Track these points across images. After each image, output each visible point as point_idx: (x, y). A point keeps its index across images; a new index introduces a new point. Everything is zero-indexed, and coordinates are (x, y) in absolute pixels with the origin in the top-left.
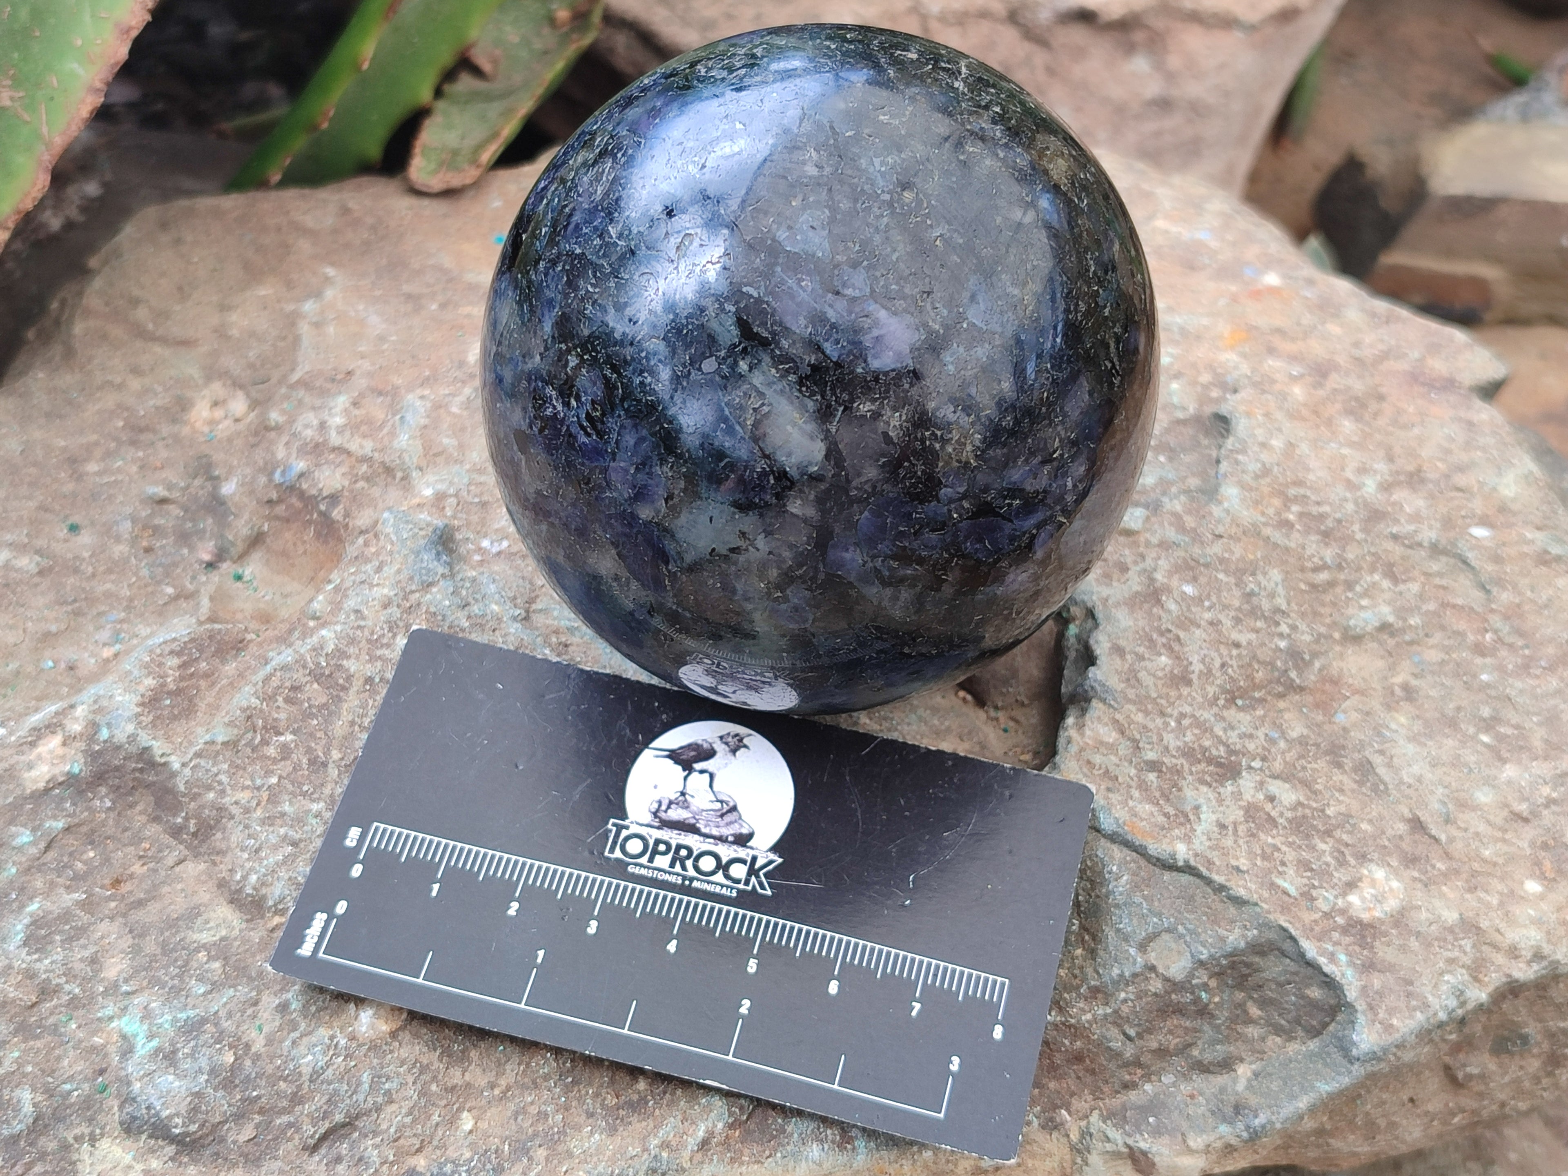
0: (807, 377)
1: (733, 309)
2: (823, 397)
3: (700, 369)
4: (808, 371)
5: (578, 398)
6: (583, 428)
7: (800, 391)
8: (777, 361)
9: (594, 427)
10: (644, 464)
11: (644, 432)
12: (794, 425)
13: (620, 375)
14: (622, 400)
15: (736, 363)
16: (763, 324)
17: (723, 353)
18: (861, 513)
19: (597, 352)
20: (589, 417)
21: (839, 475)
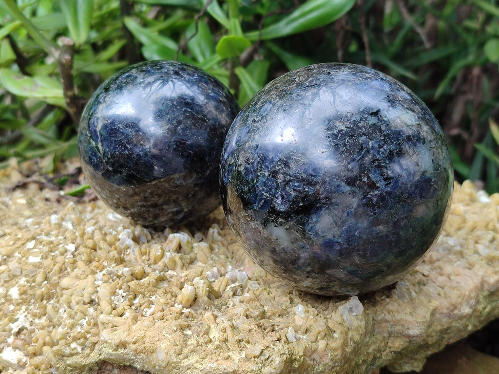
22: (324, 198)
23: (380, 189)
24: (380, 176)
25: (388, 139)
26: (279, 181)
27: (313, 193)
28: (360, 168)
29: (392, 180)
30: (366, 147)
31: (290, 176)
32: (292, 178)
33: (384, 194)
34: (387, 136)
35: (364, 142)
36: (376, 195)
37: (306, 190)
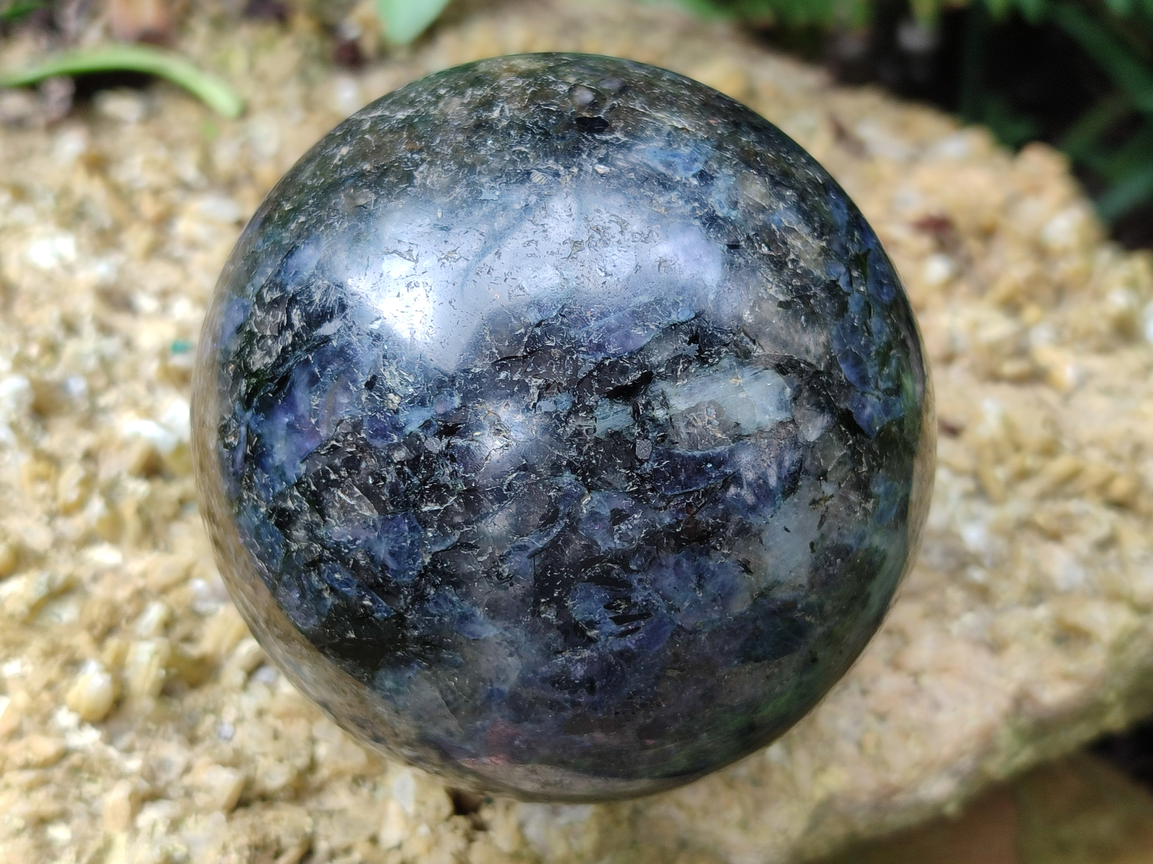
0: (700, 351)
1: (596, 396)
2: (726, 345)
3: (642, 462)
4: (694, 347)
5: (591, 624)
6: (623, 634)
7: (711, 365)
8: (672, 376)
9: (635, 618)
10: (700, 577)
11: (672, 559)
12: (740, 388)
13: (599, 559)
14: (625, 568)
15: (653, 420)
16: (624, 371)
17: (636, 431)
18: (840, 370)
19: (560, 577)
20: (618, 620)
21: (802, 371)
22: (418, 640)
23: (599, 645)
24: (602, 609)
25: (652, 490)
26: (294, 547)
27: (386, 619)
28: (537, 579)
29: (643, 623)
30: (569, 515)
31: (324, 547)
32: (327, 553)
33: (612, 659)
34: (651, 479)
35: (567, 497)
36: (582, 660)
37: (367, 602)
